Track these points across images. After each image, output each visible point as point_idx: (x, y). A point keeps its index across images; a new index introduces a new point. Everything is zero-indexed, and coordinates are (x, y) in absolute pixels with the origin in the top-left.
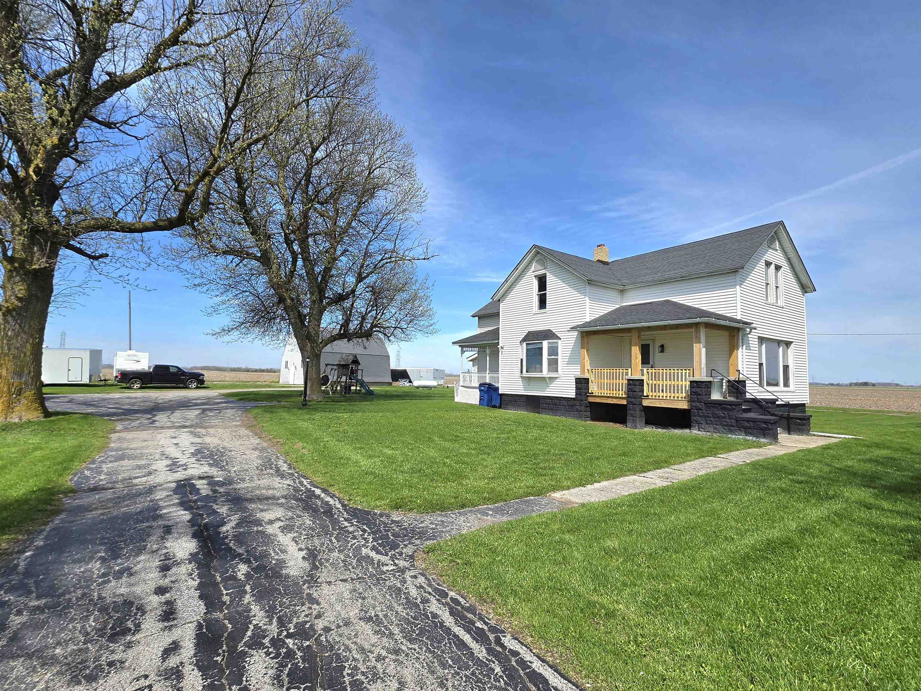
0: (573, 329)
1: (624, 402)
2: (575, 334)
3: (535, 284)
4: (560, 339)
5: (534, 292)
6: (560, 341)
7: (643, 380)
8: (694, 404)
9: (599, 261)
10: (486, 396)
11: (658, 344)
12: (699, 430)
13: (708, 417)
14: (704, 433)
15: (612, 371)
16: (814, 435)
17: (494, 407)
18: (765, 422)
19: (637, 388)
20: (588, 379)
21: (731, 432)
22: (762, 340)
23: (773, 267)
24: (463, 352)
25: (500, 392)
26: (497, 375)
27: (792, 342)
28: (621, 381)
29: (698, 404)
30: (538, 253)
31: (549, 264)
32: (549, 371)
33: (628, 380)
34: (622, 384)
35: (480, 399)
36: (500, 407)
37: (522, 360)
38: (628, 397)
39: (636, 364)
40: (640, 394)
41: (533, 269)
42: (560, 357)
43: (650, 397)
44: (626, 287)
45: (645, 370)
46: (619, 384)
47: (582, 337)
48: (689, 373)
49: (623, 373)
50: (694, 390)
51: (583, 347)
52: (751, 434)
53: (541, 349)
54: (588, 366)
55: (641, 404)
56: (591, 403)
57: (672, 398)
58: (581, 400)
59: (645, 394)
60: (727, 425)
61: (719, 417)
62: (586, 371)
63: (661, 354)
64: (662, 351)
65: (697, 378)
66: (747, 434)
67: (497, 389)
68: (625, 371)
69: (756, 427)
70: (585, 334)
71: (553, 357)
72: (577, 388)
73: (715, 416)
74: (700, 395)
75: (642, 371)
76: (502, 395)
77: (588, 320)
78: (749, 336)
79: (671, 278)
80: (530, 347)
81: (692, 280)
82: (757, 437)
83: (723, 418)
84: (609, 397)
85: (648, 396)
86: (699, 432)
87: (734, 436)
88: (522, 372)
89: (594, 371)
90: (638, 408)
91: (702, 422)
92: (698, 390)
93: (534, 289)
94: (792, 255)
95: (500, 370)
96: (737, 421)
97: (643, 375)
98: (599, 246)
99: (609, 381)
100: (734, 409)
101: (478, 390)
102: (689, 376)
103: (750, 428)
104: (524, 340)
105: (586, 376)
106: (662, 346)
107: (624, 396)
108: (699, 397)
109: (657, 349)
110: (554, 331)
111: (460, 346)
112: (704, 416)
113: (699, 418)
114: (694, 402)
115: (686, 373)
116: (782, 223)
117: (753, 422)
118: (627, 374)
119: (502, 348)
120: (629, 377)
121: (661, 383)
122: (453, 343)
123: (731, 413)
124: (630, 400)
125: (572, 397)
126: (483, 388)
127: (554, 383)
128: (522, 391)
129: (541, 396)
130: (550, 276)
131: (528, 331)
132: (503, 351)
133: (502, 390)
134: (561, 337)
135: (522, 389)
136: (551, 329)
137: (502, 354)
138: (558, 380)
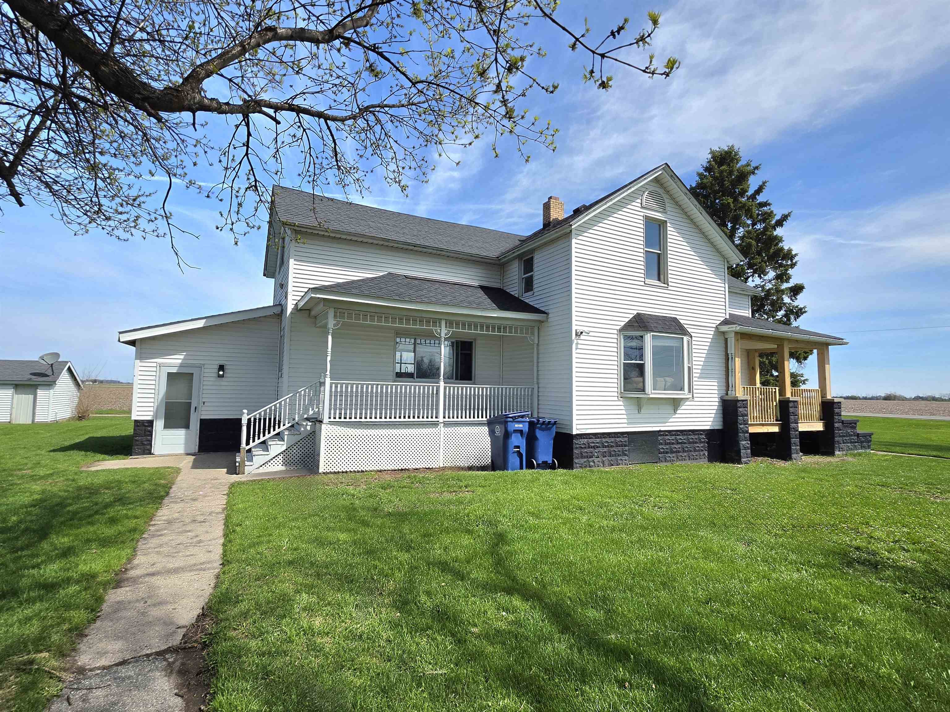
1: (777, 429)
2: (710, 332)
4: (690, 336)
5: (643, 243)
6: (690, 339)
12: (839, 451)
25: (575, 431)
28: (771, 403)
30: (655, 179)
31: (670, 209)
34: (773, 407)
41: (642, 201)
46: (770, 406)
48: (818, 393)
55: (797, 430)
60: (853, 442)
68: (773, 390)
69: (866, 440)
73: (848, 435)
76: (579, 436)
77: (727, 316)
83: (852, 435)
84: (762, 425)
90: (795, 436)
91: (841, 442)
96: (858, 437)
103: (863, 442)
107: (776, 422)
110: (682, 322)
112: (842, 436)
113: (839, 439)
115: (814, 394)
117: (865, 436)
118: (775, 394)
119: (579, 335)
123: (855, 431)
125: (708, 428)
126: (521, 426)
127: (683, 407)
128: (625, 425)
129: (660, 431)
130: (672, 229)
131: (635, 312)
132: (580, 342)
133: (579, 427)
134: (693, 334)
135: (625, 421)
136: (678, 317)
137: (576, 349)
138: (687, 403)
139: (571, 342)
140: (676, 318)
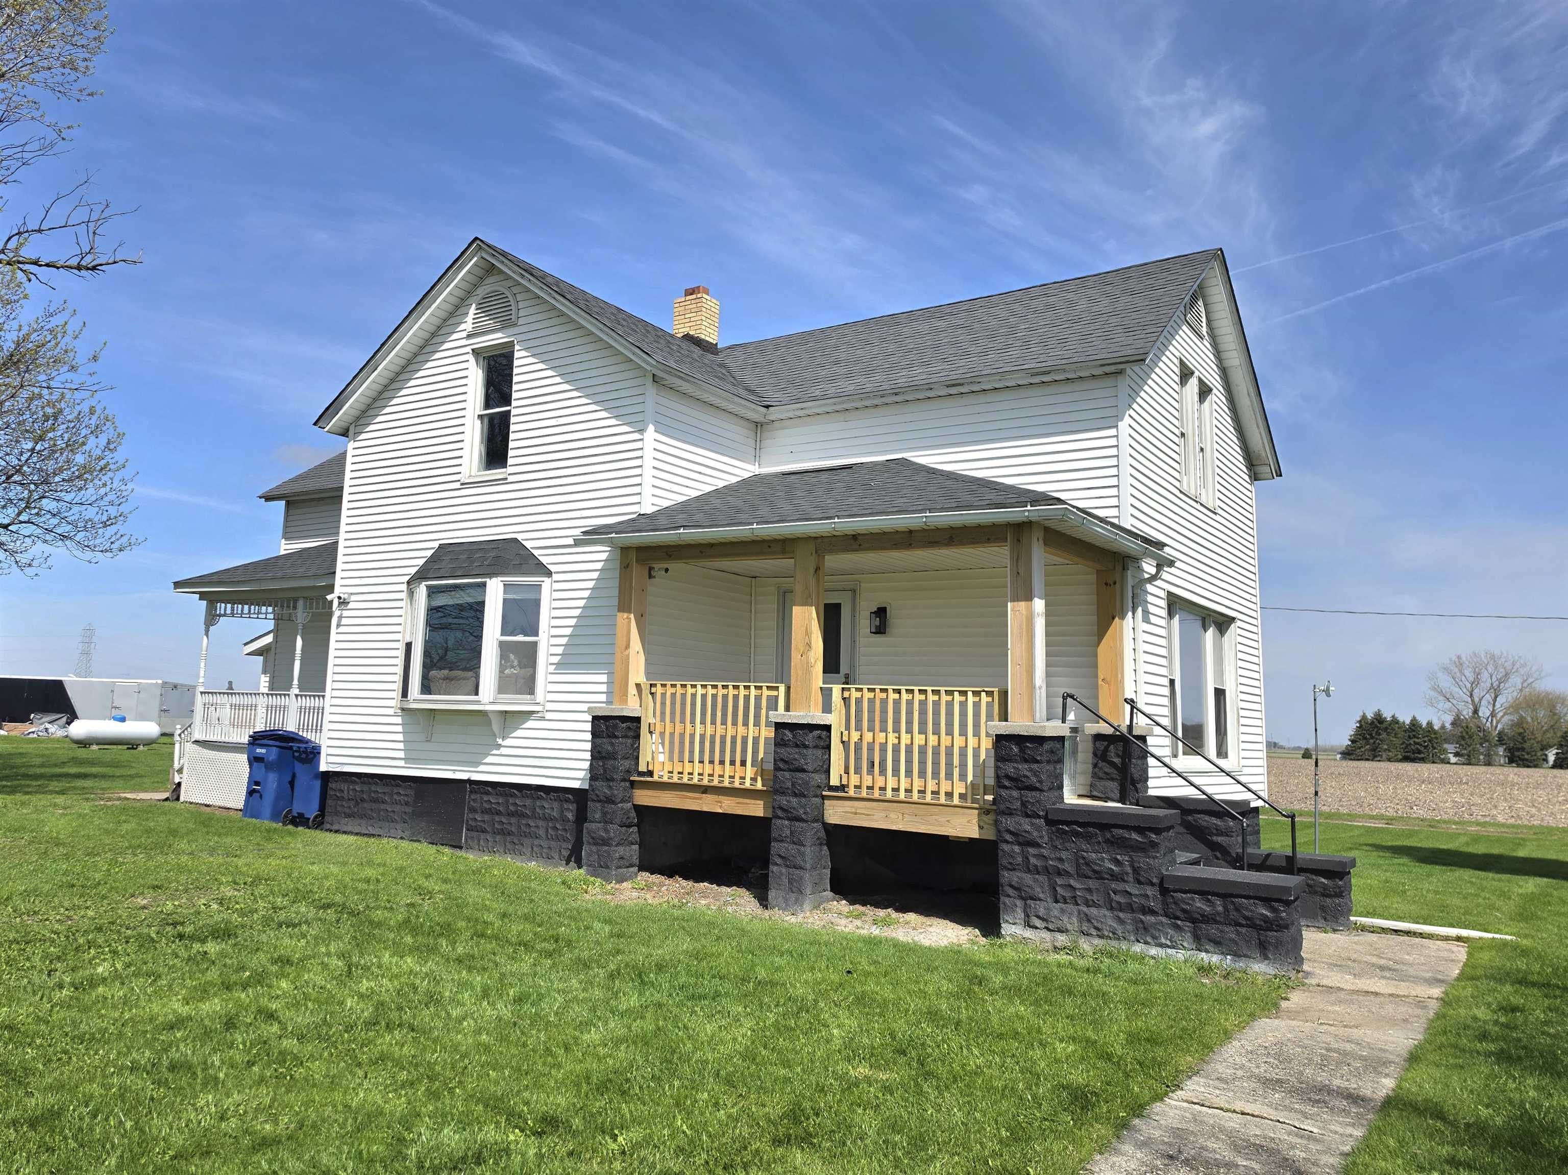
0: (593, 535)
1: (756, 809)
2: (600, 554)
3: (475, 378)
4: (549, 574)
5: (469, 405)
6: (546, 583)
7: (828, 728)
8: (1009, 822)
9: (688, 337)
10: (272, 781)
11: (867, 607)
12: (1029, 925)
13: (1059, 873)
14: (1046, 935)
15: (722, 691)
16: (1364, 929)
17: (299, 821)
18: (1269, 897)
19: (810, 759)
20: (638, 720)
21: (1144, 932)
22: (1175, 604)
23: (1193, 384)
24: (211, 618)
25: (323, 768)
26: (317, 703)
27: (1233, 619)
28: (752, 731)
29: (1026, 825)
30: (490, 270)
31: (525, 312)
32: (504, 685)
33: (779, 726)
34: (756, 740)
35: (251, 793)
36: (319, 823)
37: (409, 646)
38: (773, 791)
39: (808, 668)
40: (818, 778)
41: (468, 325)
42: (543, 639)
43: (851, 792)
44: (774, 413)
45: (836, 689)
46: (745, 740)
47: (625, 567)
48: (989, 705)
49: (758, 699)
50: (1010, 769)
51: (624, 607)
52: (1218, 944)
53: (479, 606)
54: (638, 673)
55: (820, 818)
56: (640, 810)
57: (929, 798)
58: (610, 800)
59: (834, 781)
60: (1130, 908)
61: (1099, 876)
62: (632, 690)
63: (878, 639)
64: (880, 631)
65: (1018, 724)
66: (1199, 942)
67: (312, 753)
68: (766, 693)
69: (1234, 915)
70: (633, 556)
71: (520, 638)
72: (597, 755)
73: (1086, 870)
74: (1032, 788)
75: (826, 694)
76: (327, 776)
77: (648, 509)
78: (1149, 587)
79: (916, 388)
80: (442, 600)
81: (982, 398)
82: (1237, 955)
83: (1114, 877)
84: (705, 790)
85: (842, 788)
86: (1029, 933)
87: (1153, 951)
88: (405, 694)
89: (659, 690)
90: (811, 833)
91: (1038, 892)
92: (1024, 768)
93: (469, 397)
94: (1234, 359)
95: (329, 685)
96: (1164, 891)
97: (827, 708)
98: (690, 292)
99: (709, 730)
100: (1154, 845)
101: (244, 758)
102: (990, 717)
103: (1207, 919)
104: (421, 576)
105: (632, 707)
106: (881, 613)
107: (759, 785)
108: (1030, 796)
109: (865, 624)
110: (528, 544)
111: (203, 596)
112: (1046, 871)
113: (1028, 879)
114: (1009, 813)
115: (977, 705)
116: (1219, 256)
117: (1224, 896)
118: (773, 704)
119: (343, 603)
120: (781, 715)
121: (892, 739)
122: (177, 585)
123: (1142, 861)
124: (783, 800)
125: (576, 785)
126: (264, 751)
127: (518, 733)
128: (402, 763)
129: (469, 781)
130: (524, 353)
131: (436, 545)
132: (345, 613)
133: (331, 759)
134: (552, 568)
135: (401, 754)
136: (520, 537)
137: (338, 626)
138: (530, 724)
139: (330, 615)
140: (516, 540)
